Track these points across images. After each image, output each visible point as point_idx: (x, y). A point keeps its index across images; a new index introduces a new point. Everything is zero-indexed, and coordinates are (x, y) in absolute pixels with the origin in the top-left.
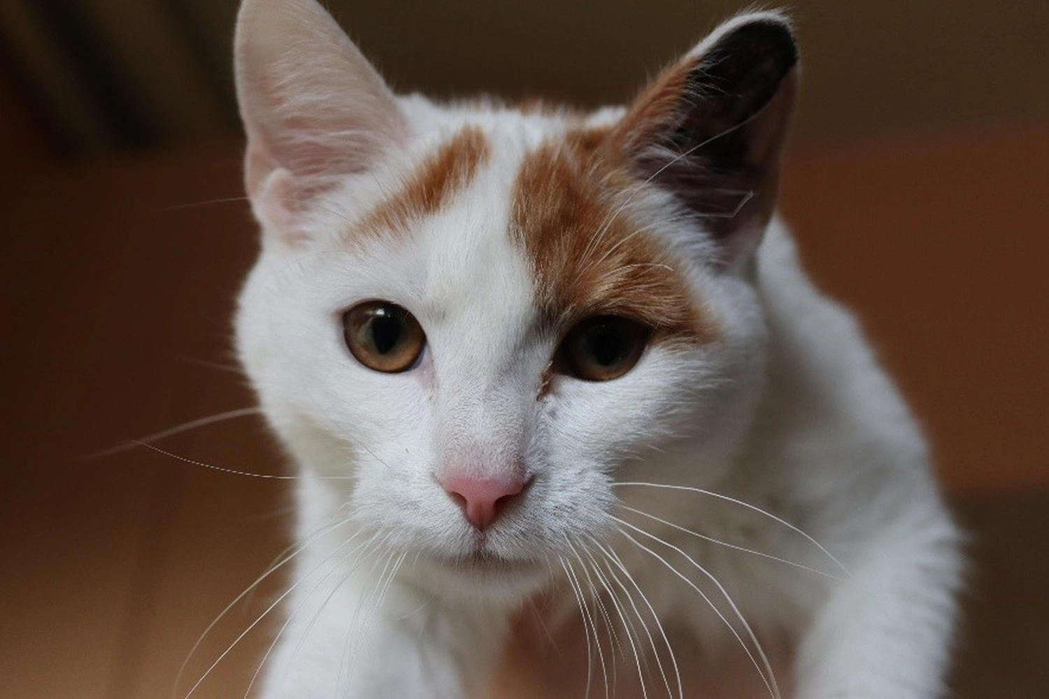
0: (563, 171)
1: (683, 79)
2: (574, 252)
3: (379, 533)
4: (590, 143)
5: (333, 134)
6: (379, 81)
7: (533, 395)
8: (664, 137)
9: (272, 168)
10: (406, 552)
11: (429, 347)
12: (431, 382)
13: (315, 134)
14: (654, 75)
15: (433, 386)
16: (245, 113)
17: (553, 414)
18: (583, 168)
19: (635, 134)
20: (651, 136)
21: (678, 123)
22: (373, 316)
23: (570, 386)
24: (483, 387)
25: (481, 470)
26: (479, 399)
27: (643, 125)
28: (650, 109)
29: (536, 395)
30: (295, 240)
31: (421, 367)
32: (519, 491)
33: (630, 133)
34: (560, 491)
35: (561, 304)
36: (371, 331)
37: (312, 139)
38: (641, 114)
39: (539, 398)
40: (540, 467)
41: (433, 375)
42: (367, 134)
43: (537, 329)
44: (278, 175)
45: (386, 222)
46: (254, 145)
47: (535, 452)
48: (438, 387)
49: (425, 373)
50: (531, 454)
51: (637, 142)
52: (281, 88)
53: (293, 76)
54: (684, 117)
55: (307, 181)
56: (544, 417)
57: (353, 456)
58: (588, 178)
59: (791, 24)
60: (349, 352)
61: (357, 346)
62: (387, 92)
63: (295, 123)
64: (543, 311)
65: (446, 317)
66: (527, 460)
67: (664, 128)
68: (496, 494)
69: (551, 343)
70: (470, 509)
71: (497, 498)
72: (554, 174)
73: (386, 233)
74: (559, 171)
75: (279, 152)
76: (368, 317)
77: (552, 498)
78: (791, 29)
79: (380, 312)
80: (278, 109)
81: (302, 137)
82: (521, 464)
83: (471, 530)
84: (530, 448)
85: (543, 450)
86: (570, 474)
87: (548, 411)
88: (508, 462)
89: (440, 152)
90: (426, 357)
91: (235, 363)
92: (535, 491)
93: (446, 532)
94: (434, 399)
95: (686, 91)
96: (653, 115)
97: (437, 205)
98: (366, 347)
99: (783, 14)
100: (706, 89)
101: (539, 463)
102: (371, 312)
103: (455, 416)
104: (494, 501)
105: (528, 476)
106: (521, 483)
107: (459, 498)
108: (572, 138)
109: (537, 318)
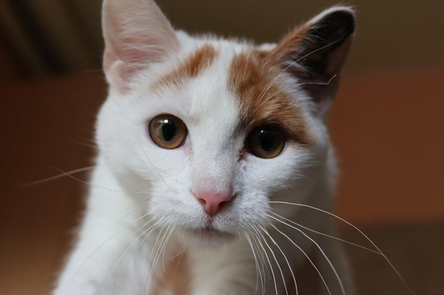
0: (251, 64)
1: (305, 32)
2: (254, 96)
3: (162, 218)
4: (263, 55)
5: (146, 46)
6: (168, 23)
7: (236, 159)
8: (294, 57)
9: (115, 60)
10: (175, 226)
11: (189, 137)
12: (191, 152)
13: (138, 46)
14: (292, 29)
15: (191, 154)
16: (105, 34)
17: (245, 168)
18: (260, 64)
19: (281, 55)
20: (289, 56)
21: (301, 51)
22: (162, 123)
23: (251, 158)
24: (215, 154)
25: (214, 188)
26: (213, 159)
27: (286, 50)
28: (289, 44)
29: (237, 159)
30: (124, 90)
31: (184, 146)
32: (230, 200)
33: (280, 54)
34: (248, 201)
35: (250, 119)
36: (161, 130)
37: (136, 48)
38: (285, 46)
39: (239, 160)
40: (239, 190)
41: (191, 149)
42: (161, 47)
43: (238, 130)
44: (118, 63)
45: (172, 81)
46: (108, 50)
47: (237, 183)
48: (193, 154)
49: (187, 148)
50: (236, 184)
51: (282, 58)
52: (124, 25)
53: (130, 19)
54: (304, 49)
55: (132, 65)
56: (241, 169)
57: (150, 186)
58: (262, 69)
59: (355, 14)
60: (150, 139)
61: (155, 137)
62: (171, 29)
63: (128, 40)
64: (242, 121)
65: (199, 122)
66: (234, 186)
67: (294, 53)
68: (220, 200)
69: (243, 137)
70: (207, 206)
71: (220, 202)
72: (247, 65)
73: (172, 85)
74: (249, 64)
75: (119, 53)
76: (160, 124)
77: (244, 204)
78: (354, 16)
79: (166, 121)
80: (121, 34)
81: (131, 46)
82: (231, 187)
83: (206, 216)
84: (235, 181)
85: (241, 183)
86: (253, 195)
87: (242, 167)
88: (226, 186)
89: (196, 53)
90: (187, 141)
91: (94, 144)
92: (237, 200)
93: (195, 215)
94: (191, 159)
95: (306, 38)
96: (291, 47)
97: (197, 74)
98: (159, 137)
99: (353, 9)
100: (316, 38)
101: (239, 188)
102: (162, 122)
103: (202, 165)
104: (218, 204)
105: (234, 193)
106: (231, 196)
107: (202, 201)
108: (255, 53)
109: (239, 124)
